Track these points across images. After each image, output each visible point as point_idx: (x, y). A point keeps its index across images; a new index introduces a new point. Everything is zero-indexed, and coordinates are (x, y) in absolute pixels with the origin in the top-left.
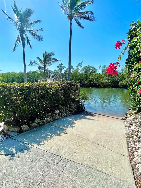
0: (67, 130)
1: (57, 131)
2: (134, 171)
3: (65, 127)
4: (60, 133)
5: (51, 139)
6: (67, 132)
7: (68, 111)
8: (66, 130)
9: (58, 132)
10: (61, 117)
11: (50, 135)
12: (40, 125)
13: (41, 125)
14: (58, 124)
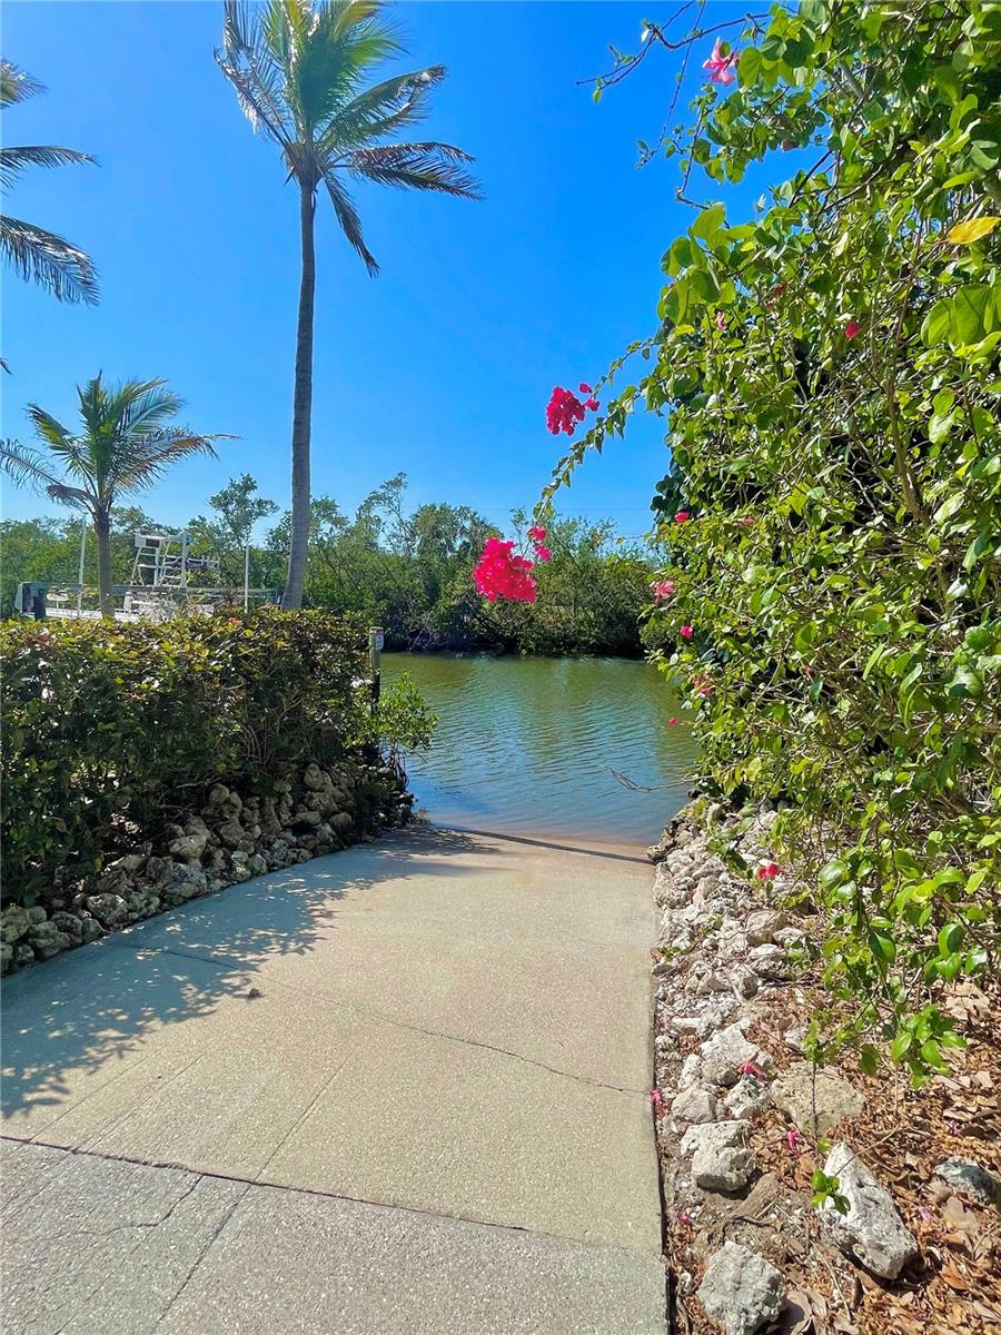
0: (262, 967)
1: (183, 984)
2: (667, 1175)
3: (244, 949)
4: (201, 996)
5: (120, 1051)
6: (258, 980)
7: (285, 828)
8: (254, 968)
9: (190, 992)
10: (222, 878)
11: (123, 1017)
12: (40, 956)
13: (48, 954)
14: (191, 933)
